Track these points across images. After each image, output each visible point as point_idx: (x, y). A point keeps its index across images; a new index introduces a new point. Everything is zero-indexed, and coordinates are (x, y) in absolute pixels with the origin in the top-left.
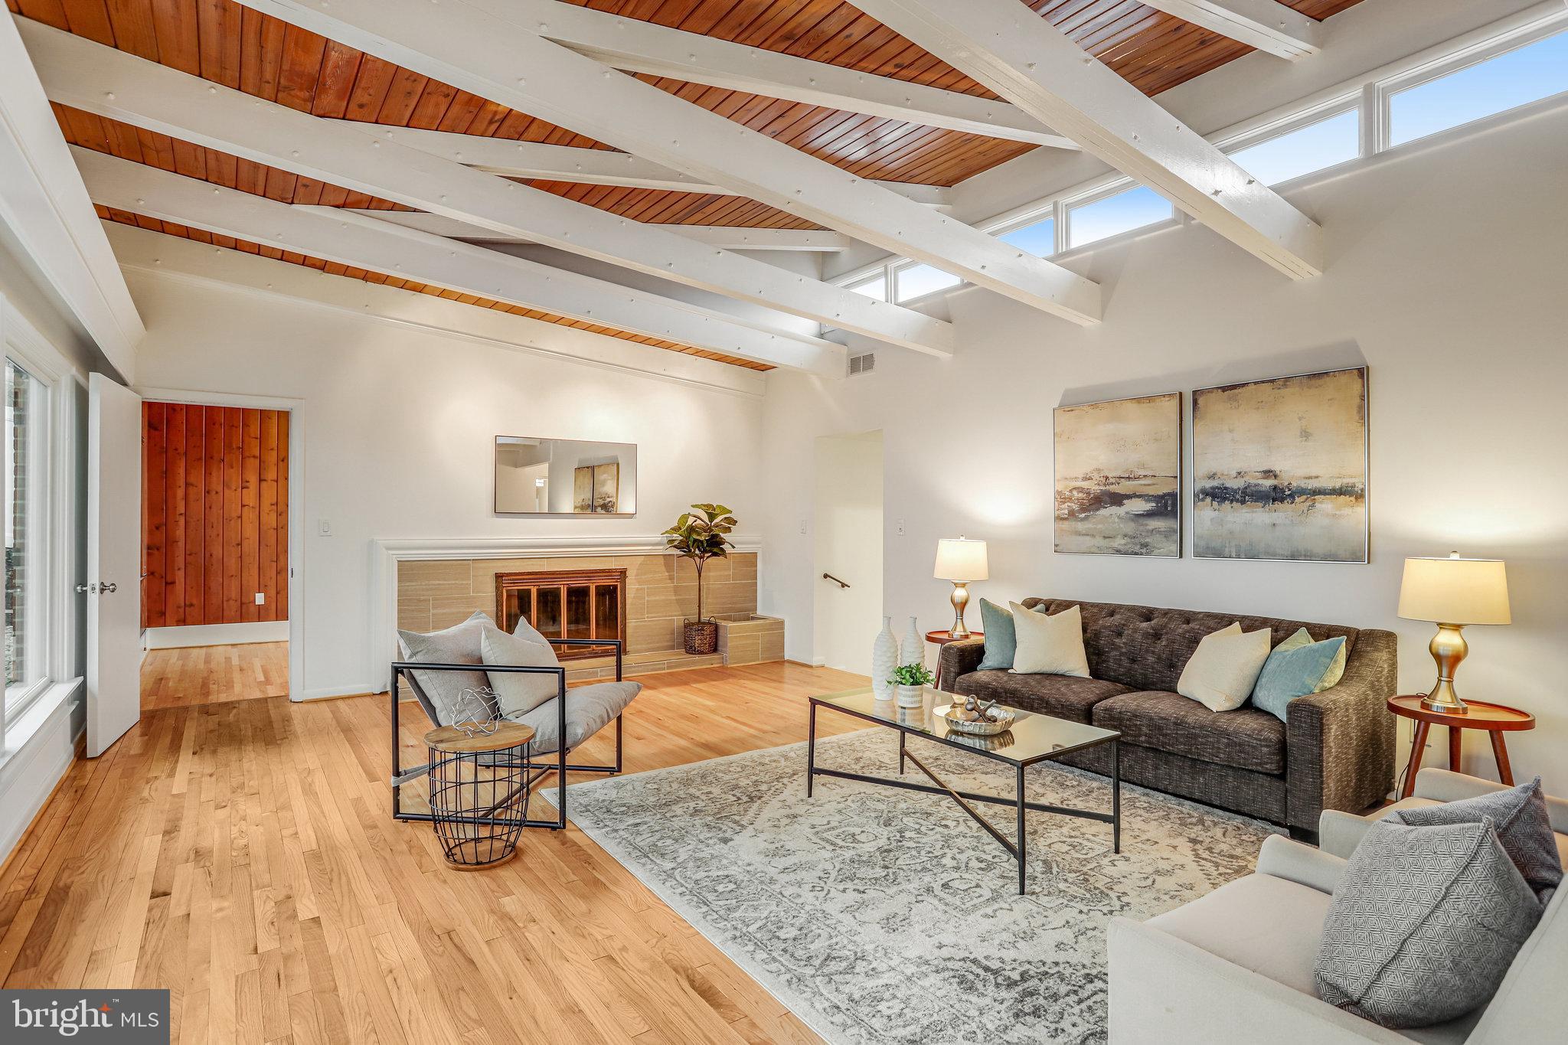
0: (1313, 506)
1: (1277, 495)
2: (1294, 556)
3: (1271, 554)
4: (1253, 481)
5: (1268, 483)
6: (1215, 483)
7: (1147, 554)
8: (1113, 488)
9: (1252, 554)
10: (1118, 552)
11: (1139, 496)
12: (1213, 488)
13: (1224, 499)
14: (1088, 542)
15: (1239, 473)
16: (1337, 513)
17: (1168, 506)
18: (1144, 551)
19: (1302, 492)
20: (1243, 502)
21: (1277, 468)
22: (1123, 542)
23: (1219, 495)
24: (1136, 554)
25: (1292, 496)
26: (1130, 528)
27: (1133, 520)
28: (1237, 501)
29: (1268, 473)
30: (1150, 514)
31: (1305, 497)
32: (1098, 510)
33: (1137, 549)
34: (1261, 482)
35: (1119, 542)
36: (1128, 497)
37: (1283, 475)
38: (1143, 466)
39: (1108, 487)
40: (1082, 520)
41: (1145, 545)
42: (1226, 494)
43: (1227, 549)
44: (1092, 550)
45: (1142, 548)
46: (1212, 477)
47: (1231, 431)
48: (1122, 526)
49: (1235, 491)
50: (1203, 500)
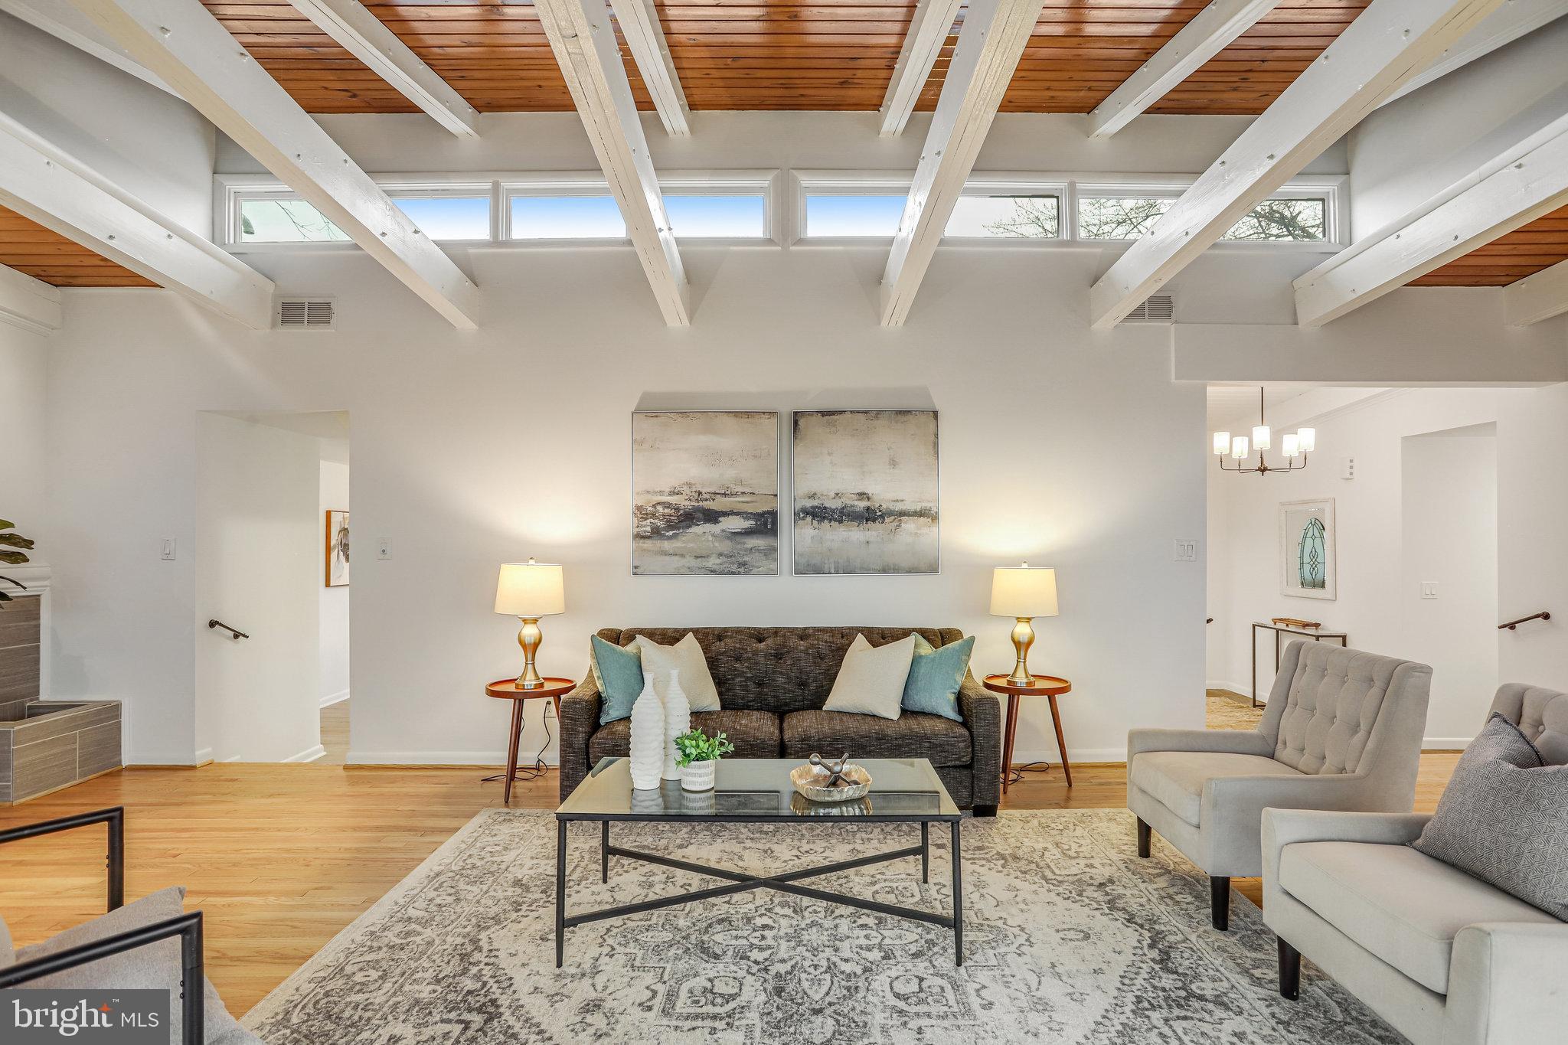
0: (899, 526)
1: (870, 516)
2: (885, 570)
3: (865, 570)
4: (849, 503)
5: (862, 504)
6: (816, 503)
7: (746, 573)
8: (706, 505)
9: (848, 570)
10: (713, 572)
11: (737, 514)
12: (813, 507)
13: (824, 518)
14: (676, 562)
15: (837, 494)
16: (918, 532)
17: (766, 524)
18: (742, 570)
19: (890, 513)
20: (841, 522)
21: (869, 491)
22: (718, 561)
23: (818, 514)
24: (733, 573)
25: (882, 517)
26: (726, 546)
27: (729, 538)
28: (835, 520)
29: (862, 495)
30: (748, 533)
31: (893, 517)
32: (689, 527)
33: (734, 568)
34: (856, 503)
35: (713, 562)
36: (725, 514)
37: (875, 497)
38: (741, 483)
39: (701, 503)
40: (670, 538)
41: (744, 564)
42: (825, 513)
43: (826, 566)
44: (681, 571)
45: (741, 567)
46: (813, 496)
47: (830, 454)
48: (716, 544)
49: (833, 511)
50: (803, 519)
